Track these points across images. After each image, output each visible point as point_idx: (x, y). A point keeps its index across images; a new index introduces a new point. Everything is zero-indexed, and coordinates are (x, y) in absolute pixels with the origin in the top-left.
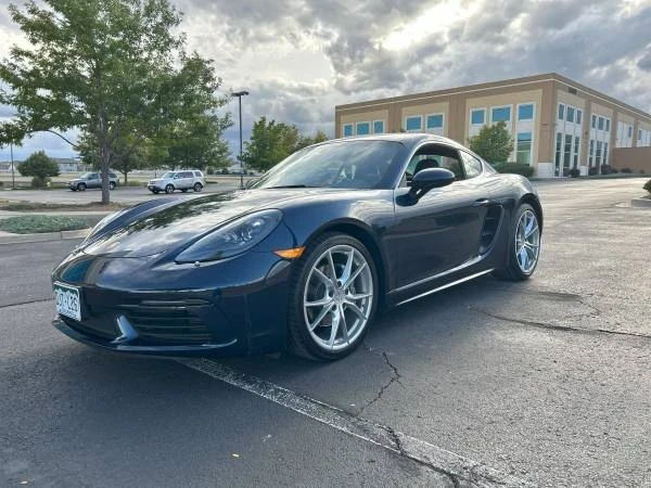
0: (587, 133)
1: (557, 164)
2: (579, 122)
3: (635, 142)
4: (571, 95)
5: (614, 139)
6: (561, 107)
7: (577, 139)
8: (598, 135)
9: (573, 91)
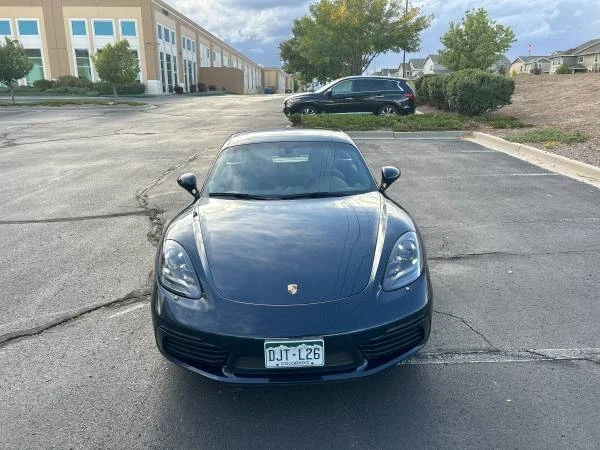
0: (180, 53)
1: (163, 81)
2: (173, 42)
3: (212, 63)
4: (164, 16)
5: (199, 59)
6: (159, 27)
7: (175, 58)
8: (189, 55)
9: (166, 13)
